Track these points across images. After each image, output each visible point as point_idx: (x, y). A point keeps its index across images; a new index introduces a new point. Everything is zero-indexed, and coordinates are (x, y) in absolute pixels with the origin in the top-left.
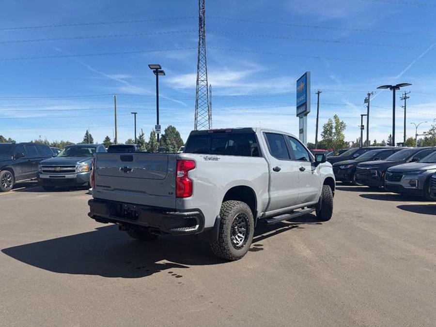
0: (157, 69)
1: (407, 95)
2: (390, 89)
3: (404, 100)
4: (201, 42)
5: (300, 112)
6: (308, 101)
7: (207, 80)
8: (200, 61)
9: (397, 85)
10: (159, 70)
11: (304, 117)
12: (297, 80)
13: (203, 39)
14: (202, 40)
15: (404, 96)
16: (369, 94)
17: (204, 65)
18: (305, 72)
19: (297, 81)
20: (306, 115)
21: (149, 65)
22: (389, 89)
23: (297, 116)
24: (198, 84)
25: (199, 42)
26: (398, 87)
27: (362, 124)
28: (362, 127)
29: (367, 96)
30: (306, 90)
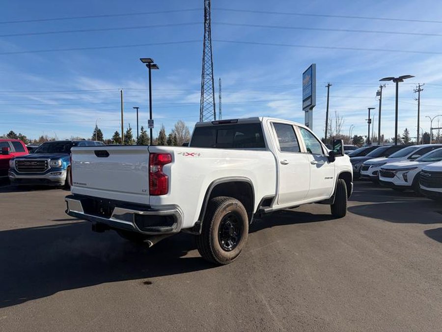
0: (149, 63)
1: (421, 88)
2: (394, 81)
3: (418, 93)
4: (207, 35)
5: (305, 106)
6: (313, 94)
7: (212, 74)
8: (206, 54)
9: (400, 77)
10: (152, 64)
11: (310, 111)
12: (303, 72)
13: (208, 31)
14: (207, 33)
15: (418, 88)
16: (381, 87)
17: (210, 58)
18: (310, 66)
19: (303, 74)
20: (311, 109)
21: (141, 59)
22: (392, 81)
23: (303, 109)
24: (203, 77)
25: (205, 36)
26: (401, 79)
27: (369, 117)
28: (370, 121)
29: (380, 89)
30: (311, 84)
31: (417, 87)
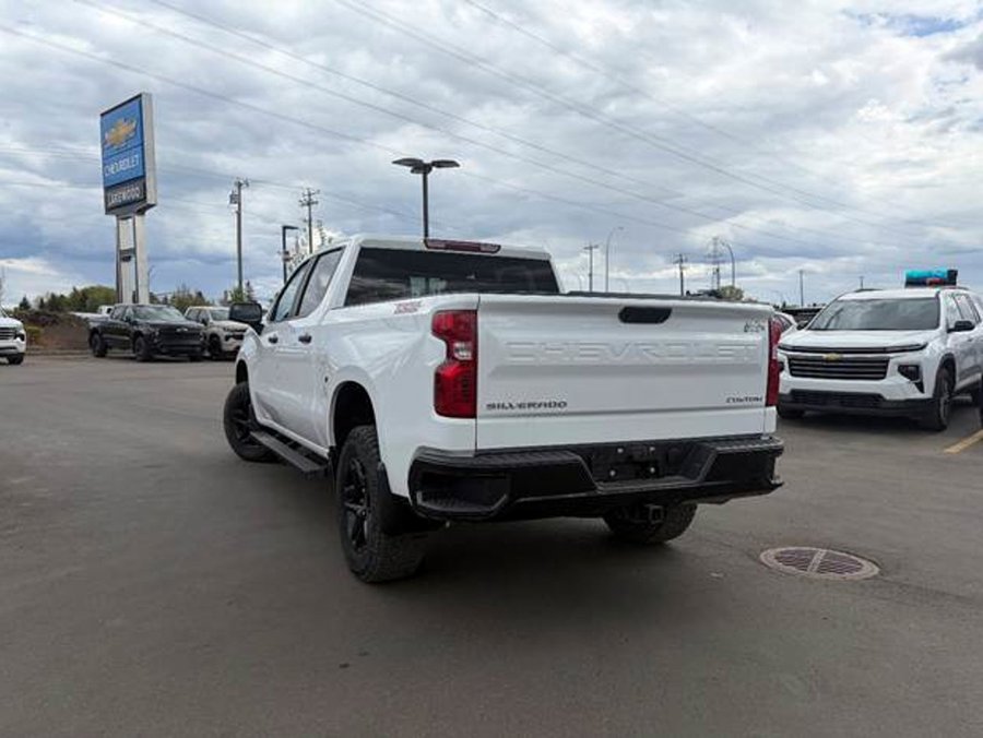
1: (312, 198)
3: (307, 208)
5: (113, 202)
6: (148, 173)
9: (430, 163)
11: (138, 218)
12: (103, 111)
15: (307, 197)
16: (240, 185)
18: (136, 94)
19: (102, 115)
20: (141, 212)
22: (413, 168)
23: (109, 210)
27: (284, 247)
29: (236, 189)
30: (142, 144)
31: (304, 195)
